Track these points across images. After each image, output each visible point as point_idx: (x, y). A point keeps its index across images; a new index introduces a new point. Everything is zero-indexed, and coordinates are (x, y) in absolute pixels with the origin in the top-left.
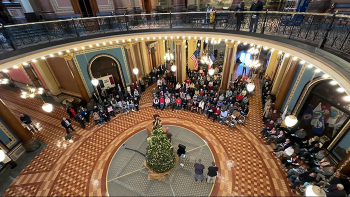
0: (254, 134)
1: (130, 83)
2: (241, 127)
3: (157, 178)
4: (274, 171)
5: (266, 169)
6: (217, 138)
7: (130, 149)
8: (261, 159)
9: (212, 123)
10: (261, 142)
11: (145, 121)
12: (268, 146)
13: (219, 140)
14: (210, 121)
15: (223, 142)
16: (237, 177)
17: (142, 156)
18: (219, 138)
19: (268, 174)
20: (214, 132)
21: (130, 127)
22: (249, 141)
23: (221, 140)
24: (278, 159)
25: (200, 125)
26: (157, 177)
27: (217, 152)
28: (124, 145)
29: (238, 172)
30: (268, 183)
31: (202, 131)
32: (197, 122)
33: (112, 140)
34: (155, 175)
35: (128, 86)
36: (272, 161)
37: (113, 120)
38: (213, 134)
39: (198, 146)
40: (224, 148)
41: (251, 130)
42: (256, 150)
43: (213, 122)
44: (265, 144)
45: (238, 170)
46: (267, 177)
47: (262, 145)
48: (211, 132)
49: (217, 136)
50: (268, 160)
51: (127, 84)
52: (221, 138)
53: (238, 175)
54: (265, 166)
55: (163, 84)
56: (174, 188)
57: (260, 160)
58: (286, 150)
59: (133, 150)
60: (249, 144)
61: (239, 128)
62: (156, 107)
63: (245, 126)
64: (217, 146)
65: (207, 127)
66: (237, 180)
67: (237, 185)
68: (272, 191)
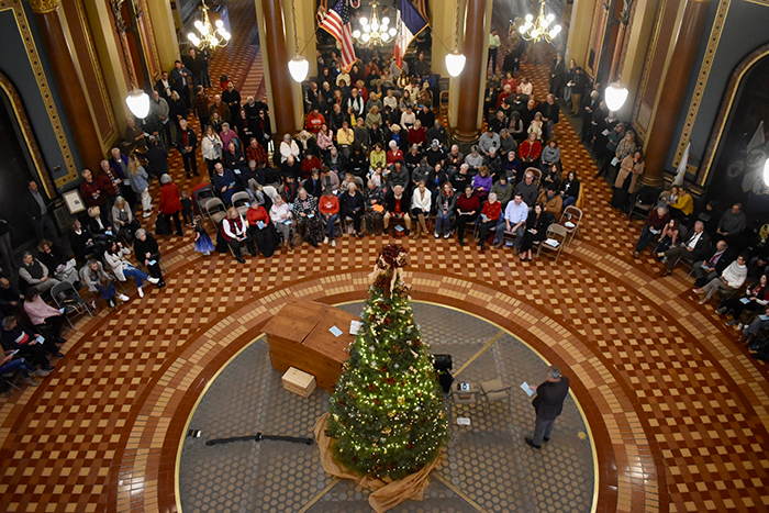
0: (618, 256)
1: (71, 174)
2: (574, 246)
3: (406, 495)
4: (715, 341)
5: (697, 343)
6: (522, 298)
7: (232, 440)
8: (673, 322)
9: (482, 256)
10: (648, 273)
11: (222, 316)
12: (668, 279)
13: (532, 303)
14: (469, 252)
15: (548, 307)
16: (640, 394)
17: (296, 446)
18: (530, 297)
19: (707, 355)
20: (503, 283)
21: (172, 358)
22: (619, 282)
23: (539, 302)
24: (709, 307)
25: (444, 273)
26: (401, 492)
27: (549, 342)
28: (192, 433)
29: (635, 380)
30: (716, 376)
31: (465, 290)
32: (429, 266)
33: (125, 432)
34: (393, 488)
35: (69, 189)
36: (698, 316)
37: (73, 353)
38: (504, 290)
39: (481, 345)
40: (560, 323)
41: (604, 245)
42: (646, 301)
43: (482, 252)
44: (661, 275)
45: (632, 373)
46: (707, 363)
47: (653, 282)
48: (496, 287)
49: (521, 292)
50: (688, 318)
51: (60, 183)
52: (537, 297)
53: (638, 387)
54: (689, 338)
55: (225, 152)
56: (481, 501)
57: (669, 324)
58: (724, 273)
59: (246, 439)
60: (622, 289)
61: (570, 251)
62: (238, 252)
63: (581, 239)
64: (539, 325)
65: (472, 275)
66: (644, 401)
67: (651, 415)
68: (733, 394)
